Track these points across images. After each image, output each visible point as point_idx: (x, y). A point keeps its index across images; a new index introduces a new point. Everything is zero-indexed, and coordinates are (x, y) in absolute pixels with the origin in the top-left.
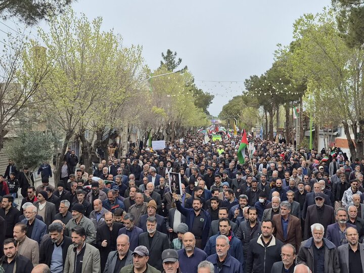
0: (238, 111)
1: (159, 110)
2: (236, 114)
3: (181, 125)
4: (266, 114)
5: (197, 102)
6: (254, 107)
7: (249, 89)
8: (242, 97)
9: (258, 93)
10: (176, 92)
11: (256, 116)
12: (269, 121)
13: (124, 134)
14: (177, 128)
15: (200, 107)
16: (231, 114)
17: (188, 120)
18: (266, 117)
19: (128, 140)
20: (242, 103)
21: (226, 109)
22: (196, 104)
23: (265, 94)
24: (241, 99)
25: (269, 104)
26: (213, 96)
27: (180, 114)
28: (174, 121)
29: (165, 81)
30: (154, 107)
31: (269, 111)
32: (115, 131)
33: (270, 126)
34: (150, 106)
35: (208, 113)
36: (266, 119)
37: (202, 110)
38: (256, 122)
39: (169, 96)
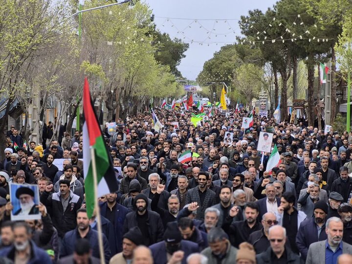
0: (230, 71)
1: (93, 67)
2: (226, 76)
3: (133, 94)
4: (276, 76)
5: (159, 54)
6: (256, 63)
7: (247, 34)
8: (236, 46)
9: (262, 38)
10: (123, 37)
11: (260, 79)
12: (280, 88)
13: (33, 110)
14: (126, 98)
15: (165, 63)
16: (217, 76)
17: (144, 86)
18: (276, 80)
19: (41, 119)
20: (235, 57)
21: (209, 68)
22: (157, 59)
23: (274, 41)
24: (234, 50)
25: (280, 58)
26: (187, 46)
27: (131, 75)
28: (119, 87)
29: (103, 18)
30: (85, 63)
31: (280, 71)
32: (19, 104)
33: (282, 96)
34: (78, 61)
35: (178, 74)
36: (276, 85)
37: (168, 67)
38: (260, 90)
39: (110, 43)
